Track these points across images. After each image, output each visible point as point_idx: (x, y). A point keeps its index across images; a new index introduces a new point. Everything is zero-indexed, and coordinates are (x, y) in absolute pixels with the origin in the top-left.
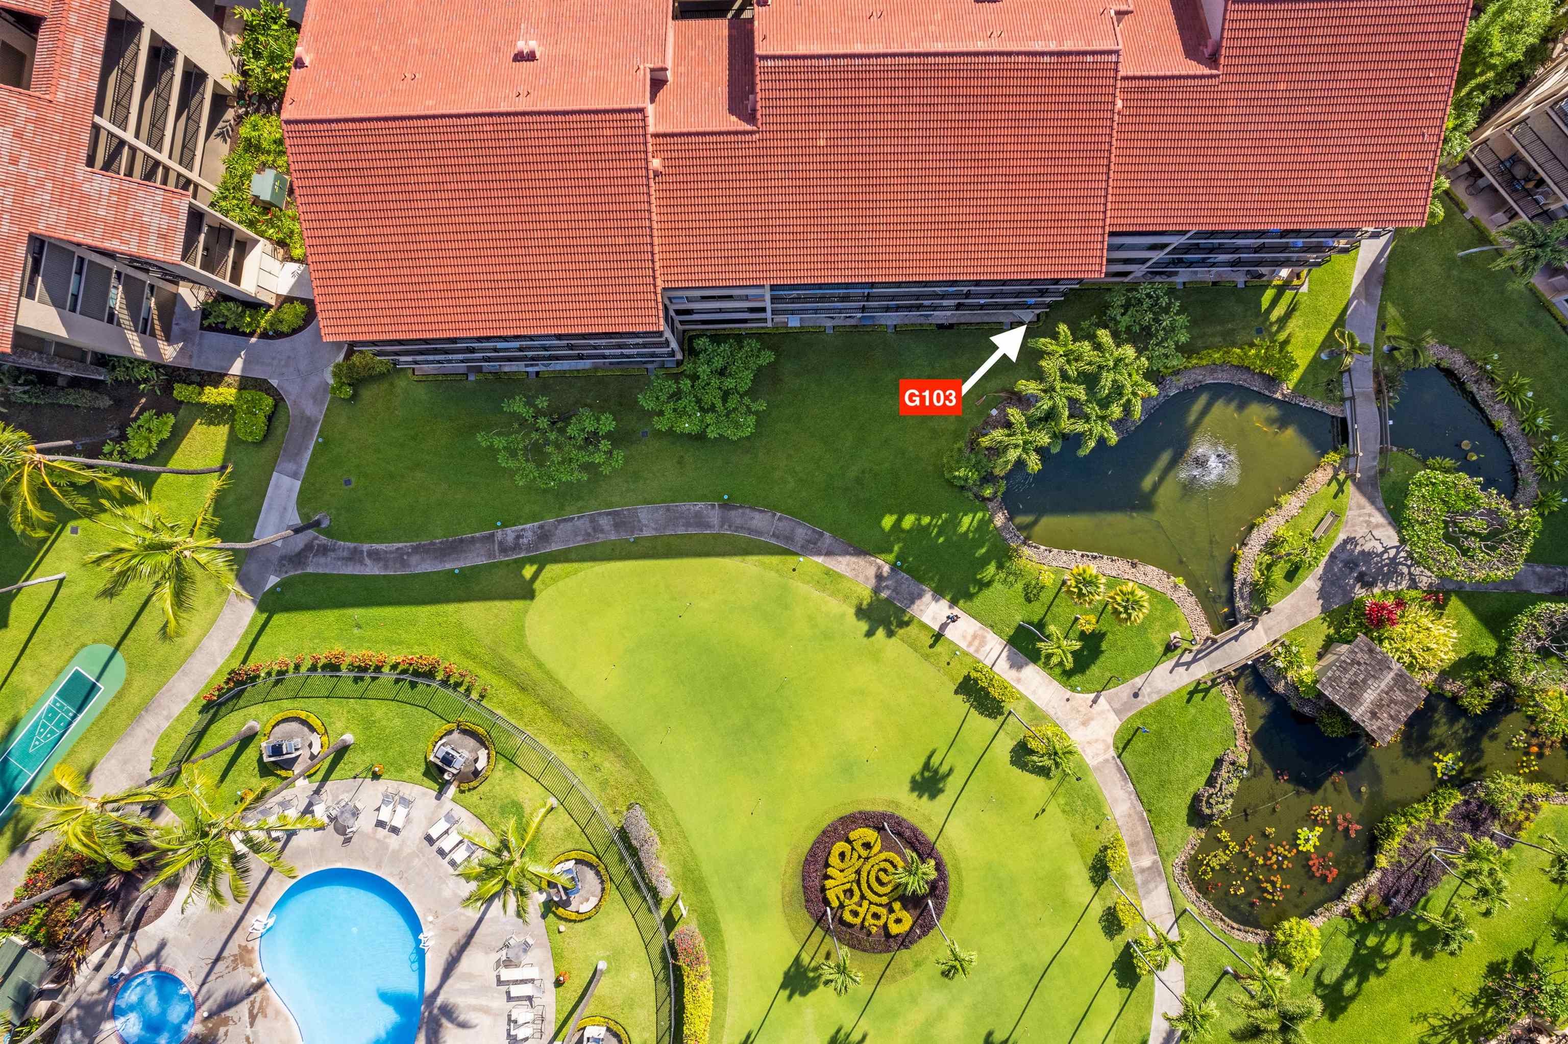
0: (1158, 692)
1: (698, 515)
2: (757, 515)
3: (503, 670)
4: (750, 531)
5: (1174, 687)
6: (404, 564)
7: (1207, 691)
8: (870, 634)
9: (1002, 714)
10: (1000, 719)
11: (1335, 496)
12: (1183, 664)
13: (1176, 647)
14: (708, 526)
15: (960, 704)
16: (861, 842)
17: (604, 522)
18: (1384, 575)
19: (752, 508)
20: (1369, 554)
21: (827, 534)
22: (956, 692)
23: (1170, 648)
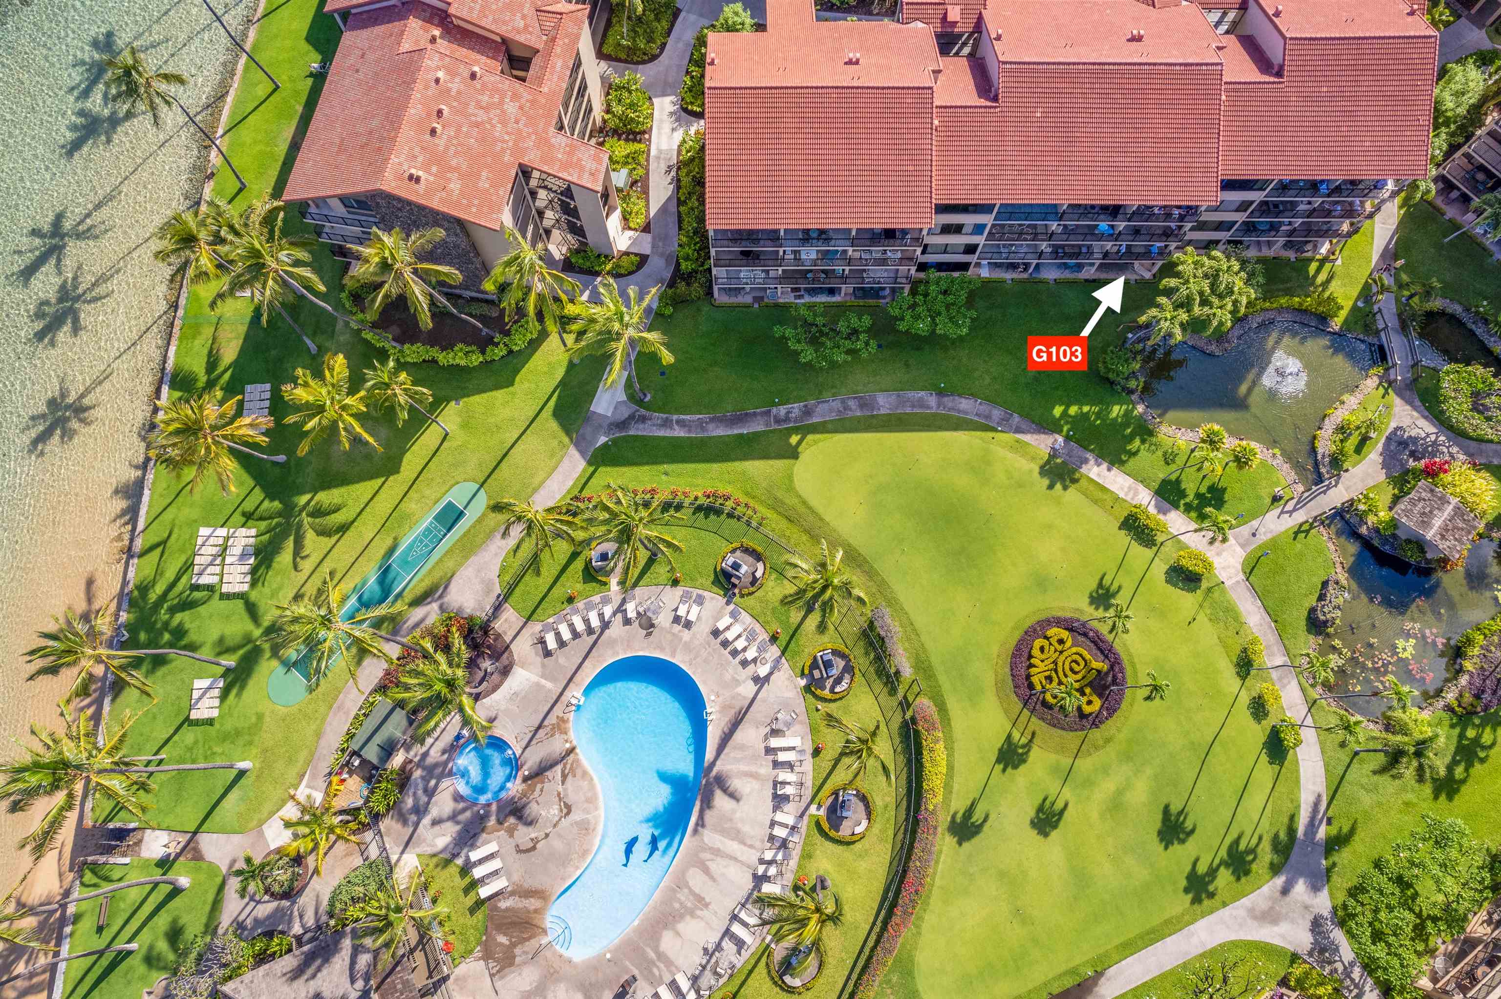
0: (1271, 532)
1: (921, 399)
2: (963, 400)
3: (777, 505)
4: (959, 411)
5: (1283, 528)
6: (703, 429)
7: (1307, 532)
8: (1051, 487)
9: (1155, 545)
10: (1155, 549)
11: (1383, 397)
12: (1287, 512)
13: (1281, 498)
14: (928, 407)
15: (1124, 538)
16: (1056, 638)
17: (851, 403)
18: (1430, 453)
19: (960, 395)
20: (1416, 438)
21: (1015, 415)
22: (1120, 528)
23: (1276, 499)
